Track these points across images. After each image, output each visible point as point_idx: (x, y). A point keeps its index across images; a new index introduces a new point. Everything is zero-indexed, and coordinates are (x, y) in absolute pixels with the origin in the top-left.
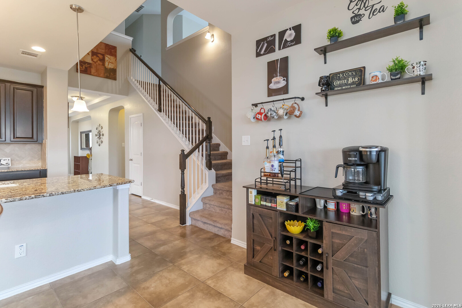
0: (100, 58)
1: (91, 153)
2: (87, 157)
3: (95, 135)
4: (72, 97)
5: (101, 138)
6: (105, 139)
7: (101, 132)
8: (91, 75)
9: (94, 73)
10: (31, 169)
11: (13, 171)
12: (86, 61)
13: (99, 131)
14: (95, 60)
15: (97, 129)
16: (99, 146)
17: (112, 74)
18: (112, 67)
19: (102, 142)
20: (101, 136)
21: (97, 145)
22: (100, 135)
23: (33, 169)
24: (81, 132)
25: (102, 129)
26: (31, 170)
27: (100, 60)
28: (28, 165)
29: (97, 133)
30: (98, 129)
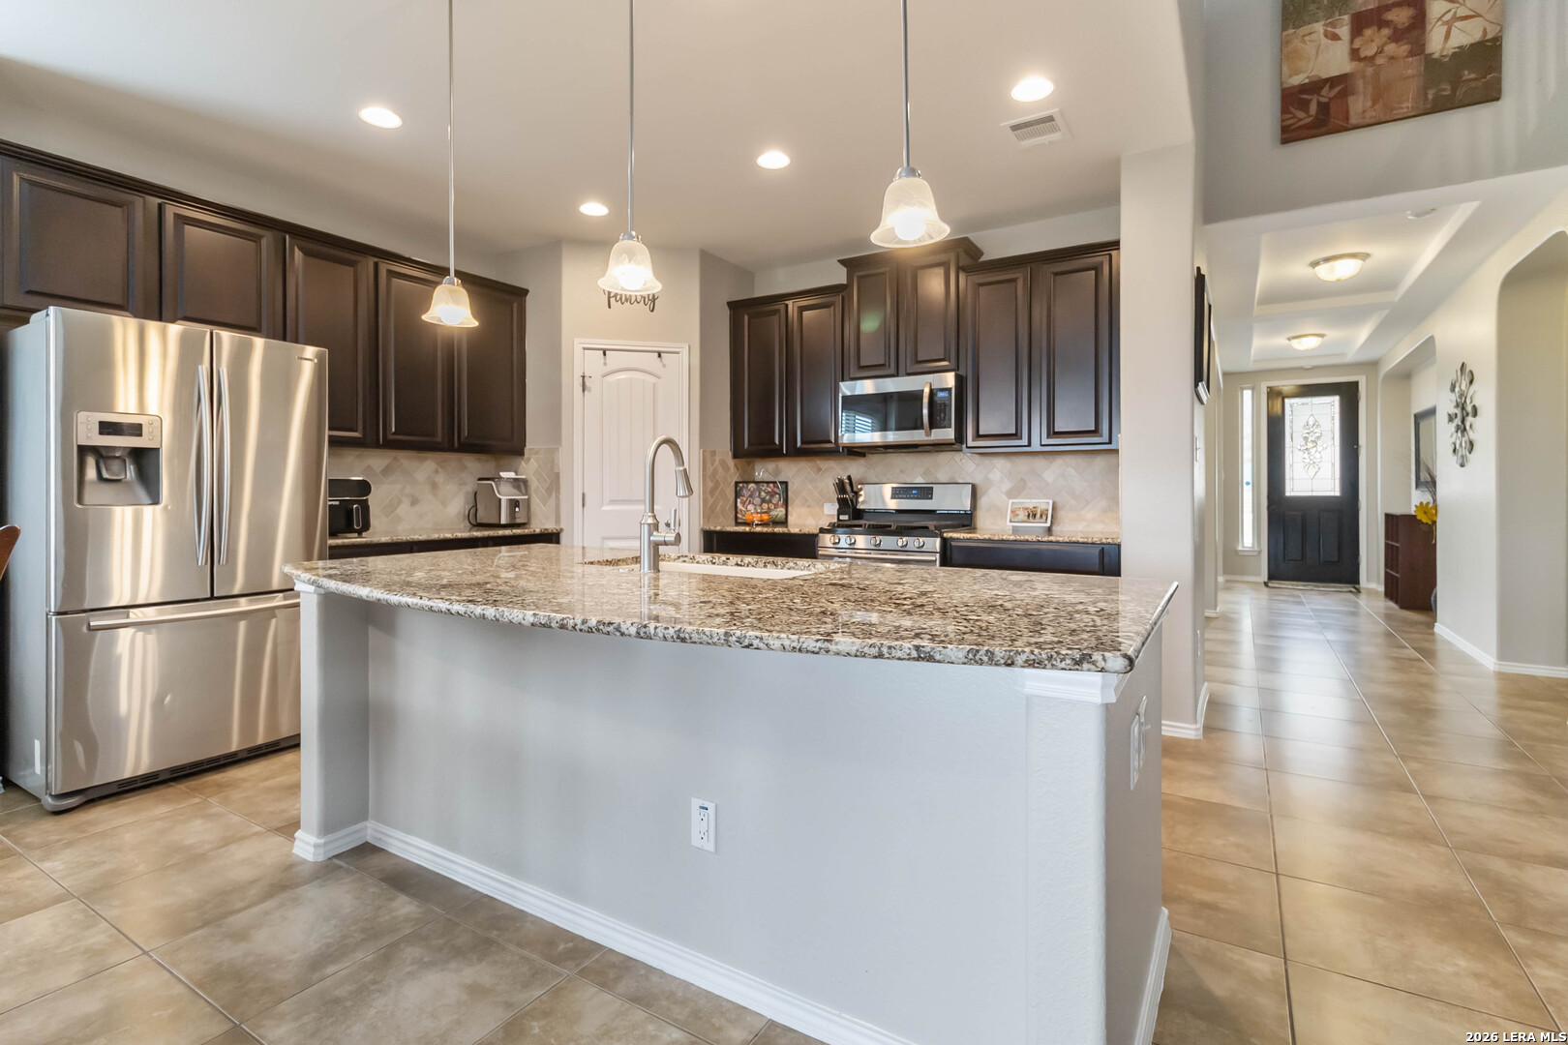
0: (1396, 29)
1: (1435, 501)
2: (1418, 518)
3: (1446, 419)
4: (1315, 264)
5: (1468, 427)
6: (1484, 428)
7: (1468, 401)
8: (1347, 129)
9: (1364, 111)
10: (1074, 539)
11: (1027, 541)
12: (1325, 76)
13: (1461, 395)
14: (1369, 51)
15: (1453, 389)
16: (1462, 465)
17: (1473, 76)
18: (1477, 36)
19: (1471, 444)
20: (1470, 419)
21: (1454, 460)
22: (1464, 414)
23: (1081, 540)
24: (1415, 416)
25: (1471, 382)
26: (1074, 543)
27: (1397, 37)
28: (1099, 527)
29: (1453, 410)
30: (1457, 389)
